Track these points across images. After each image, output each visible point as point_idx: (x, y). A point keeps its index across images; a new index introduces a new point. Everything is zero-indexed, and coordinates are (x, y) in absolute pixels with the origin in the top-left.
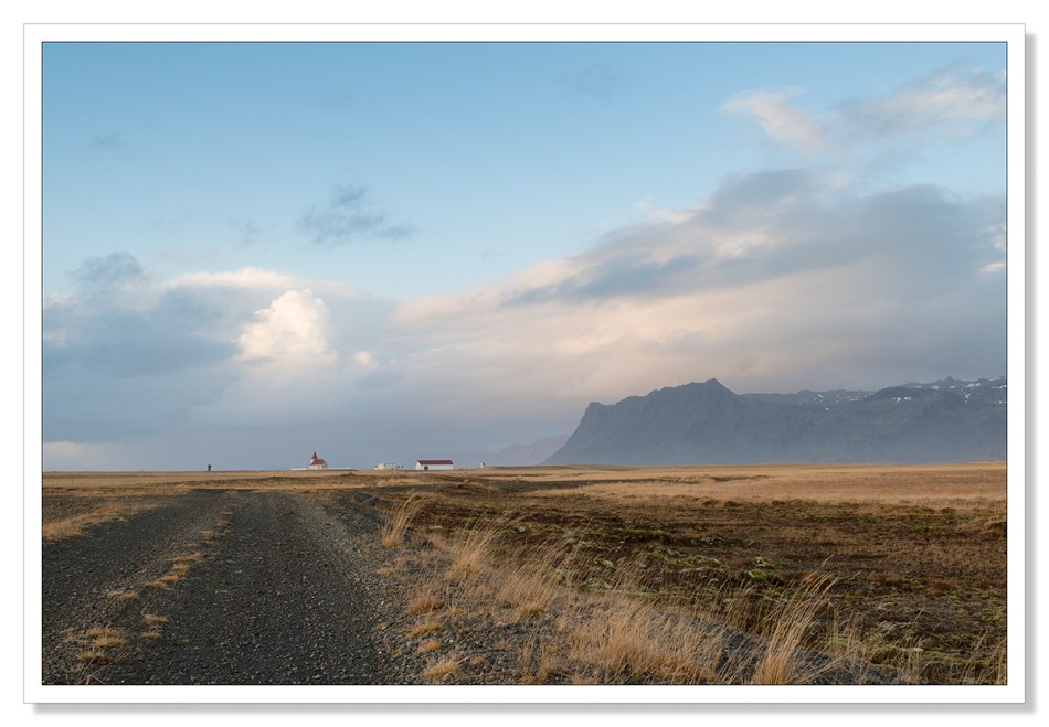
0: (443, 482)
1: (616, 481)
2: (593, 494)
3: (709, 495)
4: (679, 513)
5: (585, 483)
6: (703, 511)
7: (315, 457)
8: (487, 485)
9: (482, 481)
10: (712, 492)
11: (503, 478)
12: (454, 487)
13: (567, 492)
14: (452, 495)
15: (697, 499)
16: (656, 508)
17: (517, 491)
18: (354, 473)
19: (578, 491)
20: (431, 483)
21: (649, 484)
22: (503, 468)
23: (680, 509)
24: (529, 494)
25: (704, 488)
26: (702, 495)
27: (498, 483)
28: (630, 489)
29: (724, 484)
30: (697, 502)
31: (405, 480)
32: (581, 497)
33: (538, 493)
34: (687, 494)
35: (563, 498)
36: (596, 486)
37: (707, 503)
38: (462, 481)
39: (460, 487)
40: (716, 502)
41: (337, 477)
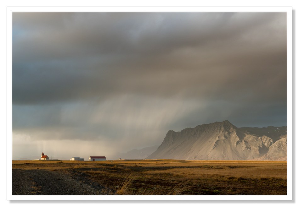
0: (104, 167)
1: (184, 167)
2: (174, 173)
3: (229, 175)
4: (217, 183)
5: (169, 168)
6: (228, 182)
7: (43, 154)
8: (125, 168)
9: (123, 166)
10: (230, 173)
11: (130, 165)
12: (110, 169)
13: (162, 172)
14: (112, 172)
15: (223, 176)
16: (206, 180)
17: (139, 171)
18: (62, 162)
19: (167, 171)
20: (98, 167)
21: (199, 169)
22: (128, 160)
23: (217, 181)
24: (145, 172)
25: (225, 171)
26: (226, 175)
27: (129, 167)
28: (192, 171)
29: (234, 170)
30: (225, 177)
31: (87, 165)
32: (169, 174)
33: (149, 172)
34: (218, 174)
35: (161, 175)
36: (175, 169)
37: (230, 178)
38: (114, 166)
39: (113, 169)
40: (234, 178)
41: (55, 164)
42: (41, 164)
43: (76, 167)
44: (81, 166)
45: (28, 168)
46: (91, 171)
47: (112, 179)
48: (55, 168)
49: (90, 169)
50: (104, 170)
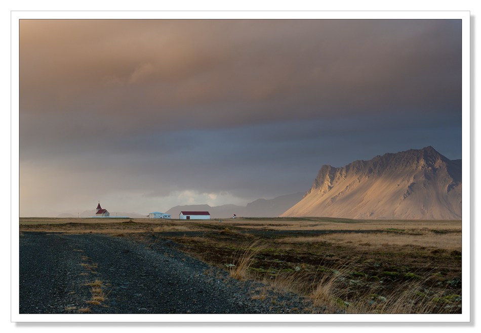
0: (207, 230)
1: (350, 232)
2: (333, 242)
3: (434, 246)
4: (413, 260)
5: (323, 232)
6: (433, 259)
7: (99, 207)
8: (245, 232)
9: (240, 229)
10: (435, 243)
11: (252, 227)
12: (217, 233)
13: (311, 239)
14: (220, 240)
15: (424, 248)
16: (392, 255)
17: (268, 238)
18: (133, 221)
19: (320, 239)
20: (196, 230)
21: (379, 235)
22: (250, 219)
23: (412, 256)
24: (280, 240)
25: (426, 239)
26: (428, 245)
27: (250, 231)
28: (365, 238)
29: (444, 236)
30: (425, 251)
31: (176, 227)
32: (323, 244)
33: (287, 240)
34: (414, 244)
35: (309, 245)
36: (334, 236)
37: (436, 252)
38: (224, 229)
39: (222, 233)
40: (443, 251)
41: (120, 224)
42: (96, 224)
43: (157, 229)
44: (167, 229)
45: (73, 231)
46: (184, 237)
47: (222, 252)
48: (121, 231)
49: (182, 233)
50: (208, 236)
